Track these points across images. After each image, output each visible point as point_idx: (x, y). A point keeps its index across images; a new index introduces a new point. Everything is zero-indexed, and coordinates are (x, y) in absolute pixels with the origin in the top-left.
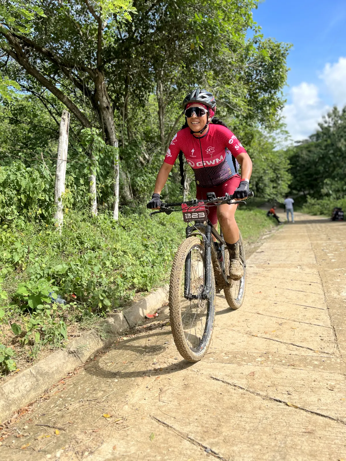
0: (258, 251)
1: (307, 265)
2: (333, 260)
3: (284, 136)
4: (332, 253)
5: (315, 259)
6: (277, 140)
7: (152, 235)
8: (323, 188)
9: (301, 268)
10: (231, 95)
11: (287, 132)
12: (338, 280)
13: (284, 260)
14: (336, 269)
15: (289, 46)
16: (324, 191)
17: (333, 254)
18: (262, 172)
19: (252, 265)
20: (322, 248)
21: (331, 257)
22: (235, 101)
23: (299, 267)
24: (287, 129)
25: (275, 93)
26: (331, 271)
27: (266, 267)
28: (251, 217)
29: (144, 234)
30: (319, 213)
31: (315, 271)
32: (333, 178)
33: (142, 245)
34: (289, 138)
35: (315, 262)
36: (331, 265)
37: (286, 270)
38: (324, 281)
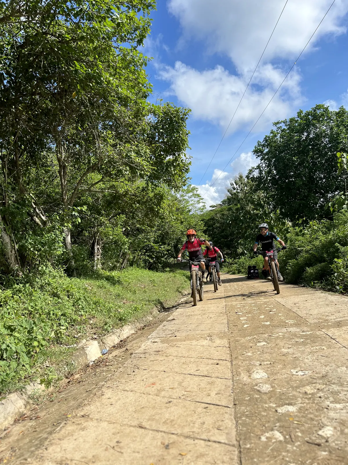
0: (169, 319)
1: (217, 335)
2: (246, 326)
3: (196, 199)
4: (245, 316)
5: (227, 325)
6: (191, 203)
7: (35, 310)
8: (238, 248)
9: (211, 340)
10: (133, 154)
11: (198, 196)
12: (249, 354)
13: (194, 330)
14: (249, 338)
15: (187, 111)
16: (240, 250)
17: (245, 318)
18: (179, 233)
19: (156, 340)
20: (236, 311)
21: (243, 322)
22: (138, 160)
23: (208, 338)
24: (198, 193)
25: (179, 155)
26: (243, 340)
27: (172, 341)
28: (170, 279)
29: (25, 309)
30: (237, 272)
31: (225, 342)
32: (246, 238)
33: (4, 327)
34: (201, 201)
35: (226, 330)
36: (243, 333)
37: (194, 342)
38: (234, 356)
